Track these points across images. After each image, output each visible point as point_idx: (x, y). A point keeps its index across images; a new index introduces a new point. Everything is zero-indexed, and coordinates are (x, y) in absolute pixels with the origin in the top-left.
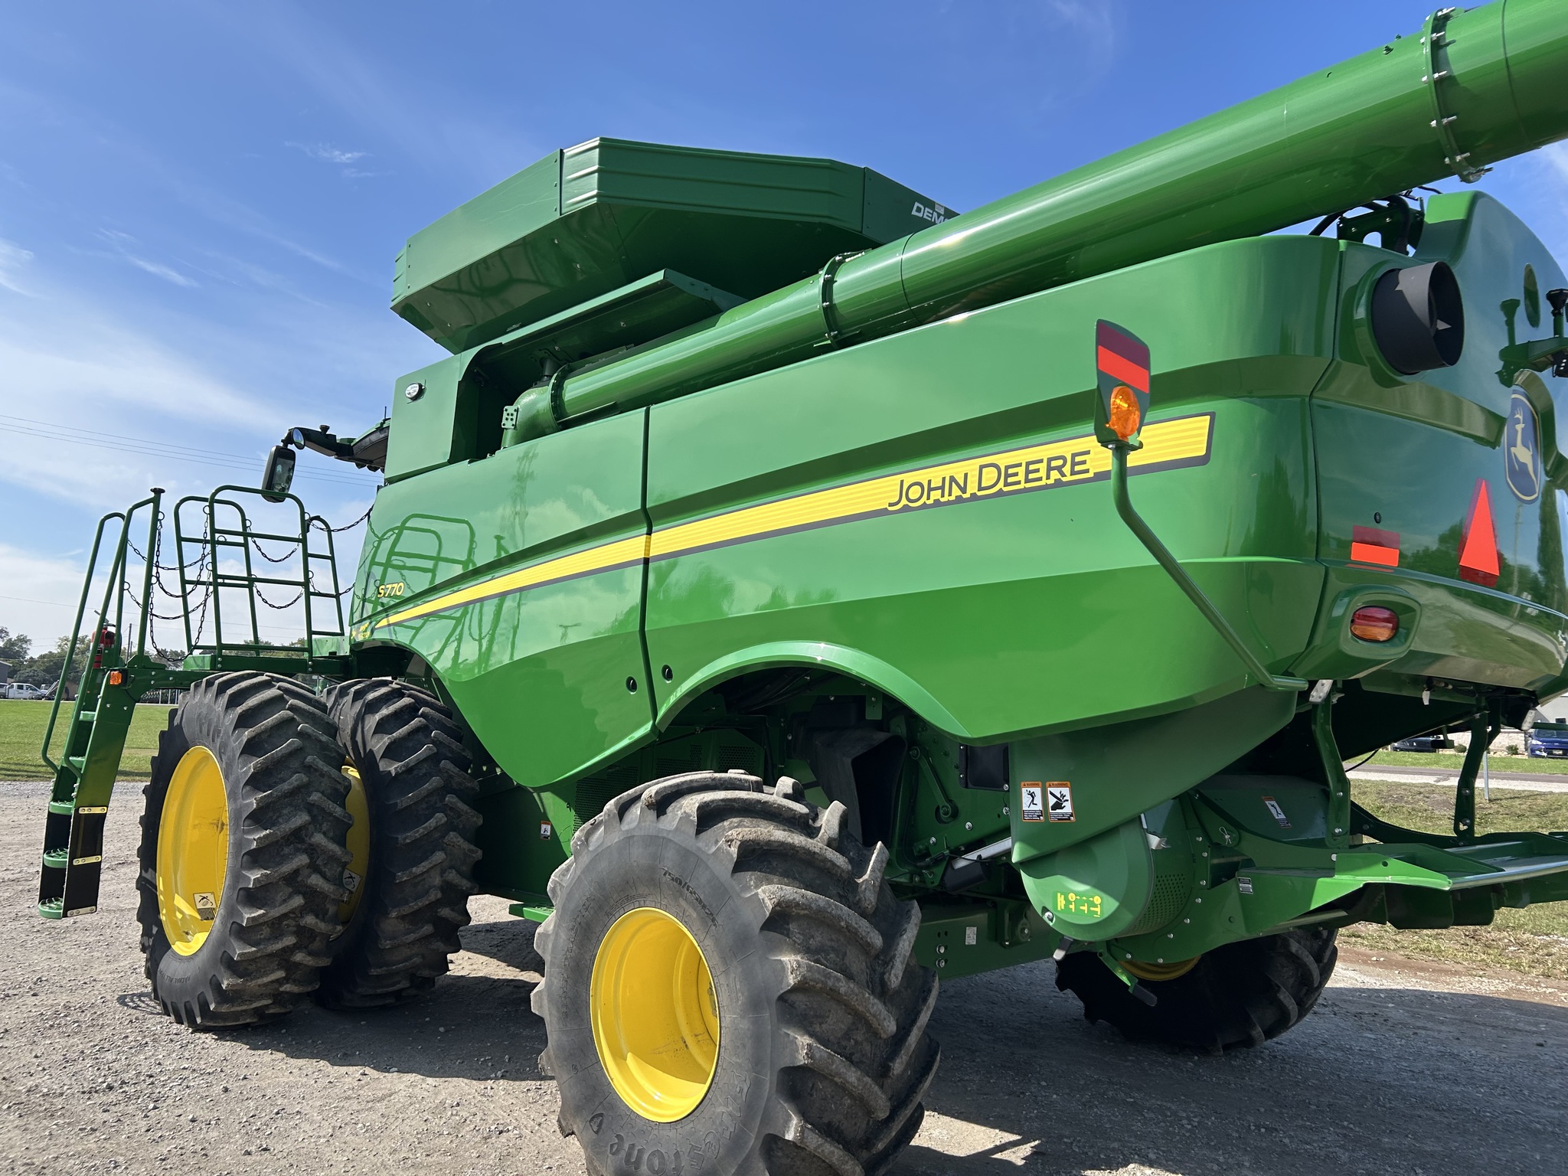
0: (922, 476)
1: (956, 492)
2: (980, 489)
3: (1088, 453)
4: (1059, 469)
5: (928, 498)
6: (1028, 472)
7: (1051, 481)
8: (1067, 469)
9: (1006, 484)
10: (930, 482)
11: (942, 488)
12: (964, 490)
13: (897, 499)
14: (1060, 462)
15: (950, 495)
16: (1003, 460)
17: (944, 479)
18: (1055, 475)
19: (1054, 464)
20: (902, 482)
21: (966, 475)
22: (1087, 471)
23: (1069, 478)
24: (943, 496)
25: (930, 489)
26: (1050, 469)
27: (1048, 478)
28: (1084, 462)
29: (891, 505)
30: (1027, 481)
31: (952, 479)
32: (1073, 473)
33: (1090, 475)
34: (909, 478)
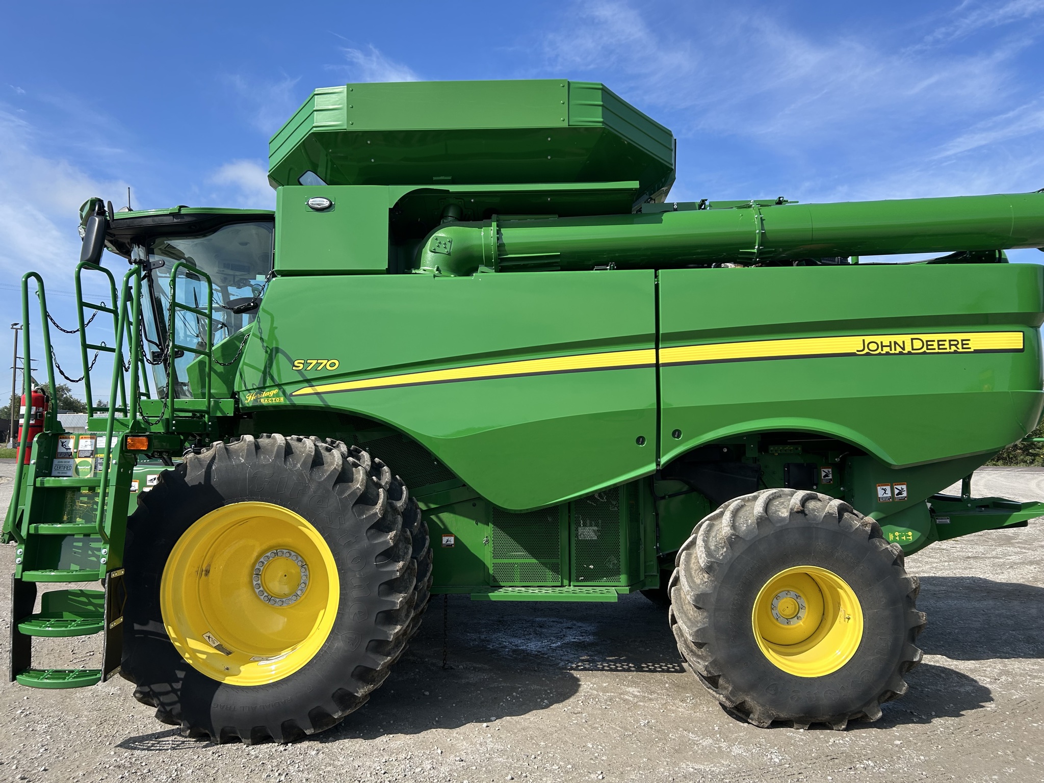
0: (878, 339)
1: (899, 350)
2: (913, 349)
3: (969, 340)
4: (955, 345)
5: (882, 350)
6: (939, 345)
7: (952, 350)
8: (960, 346)
9: (928, 349)
10: (882, 342)
11: (890, 346)
12: (903, 349)
13: (862, 349)
14: (956, 343)
15: (895, 350)
16: (925, 337)
17: (890, 342)
18: (953, 348)
19: (952, 343)
20: (864, 340)
21: (904, 342)
22: (970, 348)
23: (961, 350)
24: (891, 350)
25: (882, 346)
26: (950, 345)
27: (950, 349)
28: (968, 344)
29: (858, 351)
30: (939, 349)
31: (895, 343)
32: (963, 348)
33: (972, 350)
34: (868, 339)
